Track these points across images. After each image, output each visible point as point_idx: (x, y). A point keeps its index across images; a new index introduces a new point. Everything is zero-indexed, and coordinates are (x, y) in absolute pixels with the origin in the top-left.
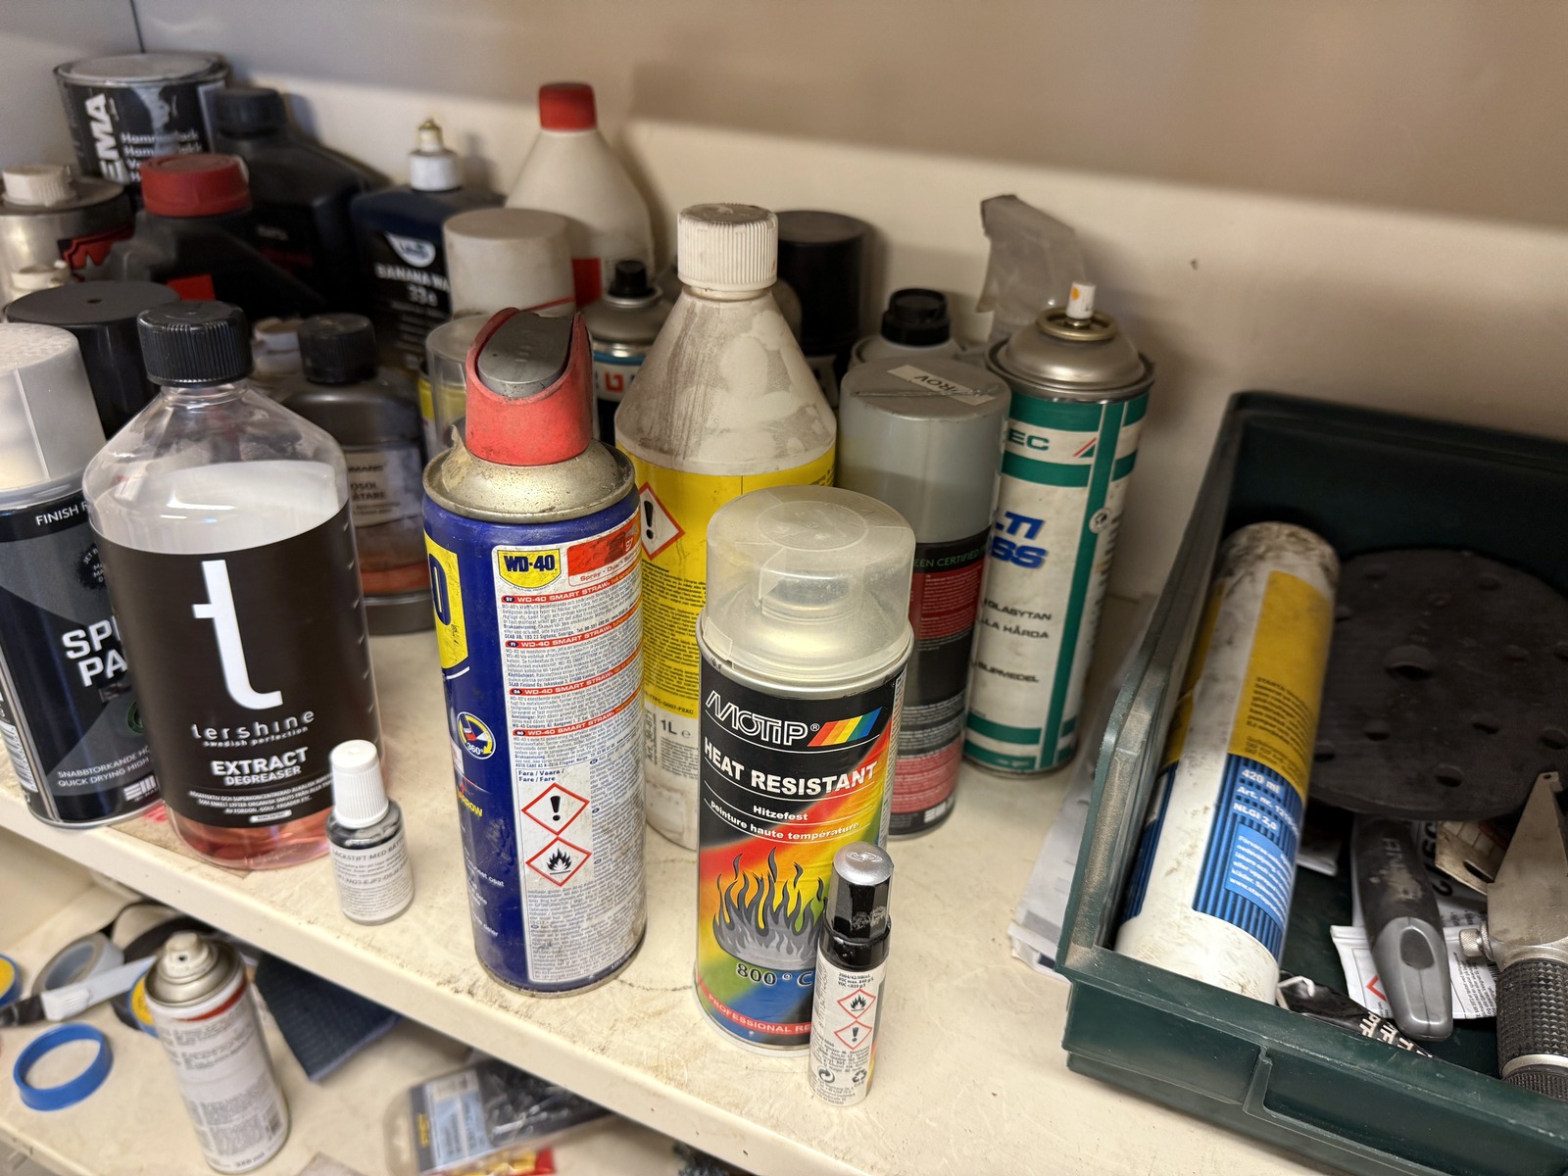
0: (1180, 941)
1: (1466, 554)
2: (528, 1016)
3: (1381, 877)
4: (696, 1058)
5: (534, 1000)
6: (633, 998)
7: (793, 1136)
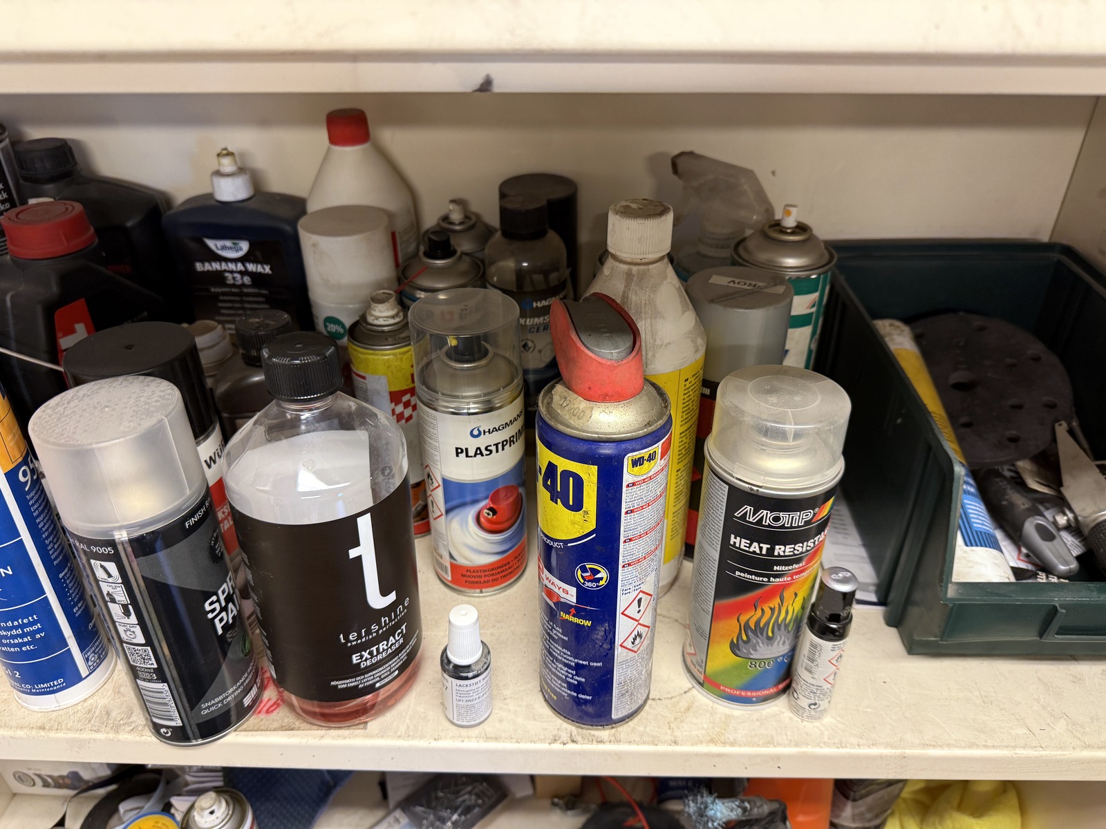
0: (970, 565)
1: (961, 313)
2: (618, 741)
3: (1007, 500)
4: (728, 726)
5: (614, 730)
6: (667, 706)
7: (809, 746)
